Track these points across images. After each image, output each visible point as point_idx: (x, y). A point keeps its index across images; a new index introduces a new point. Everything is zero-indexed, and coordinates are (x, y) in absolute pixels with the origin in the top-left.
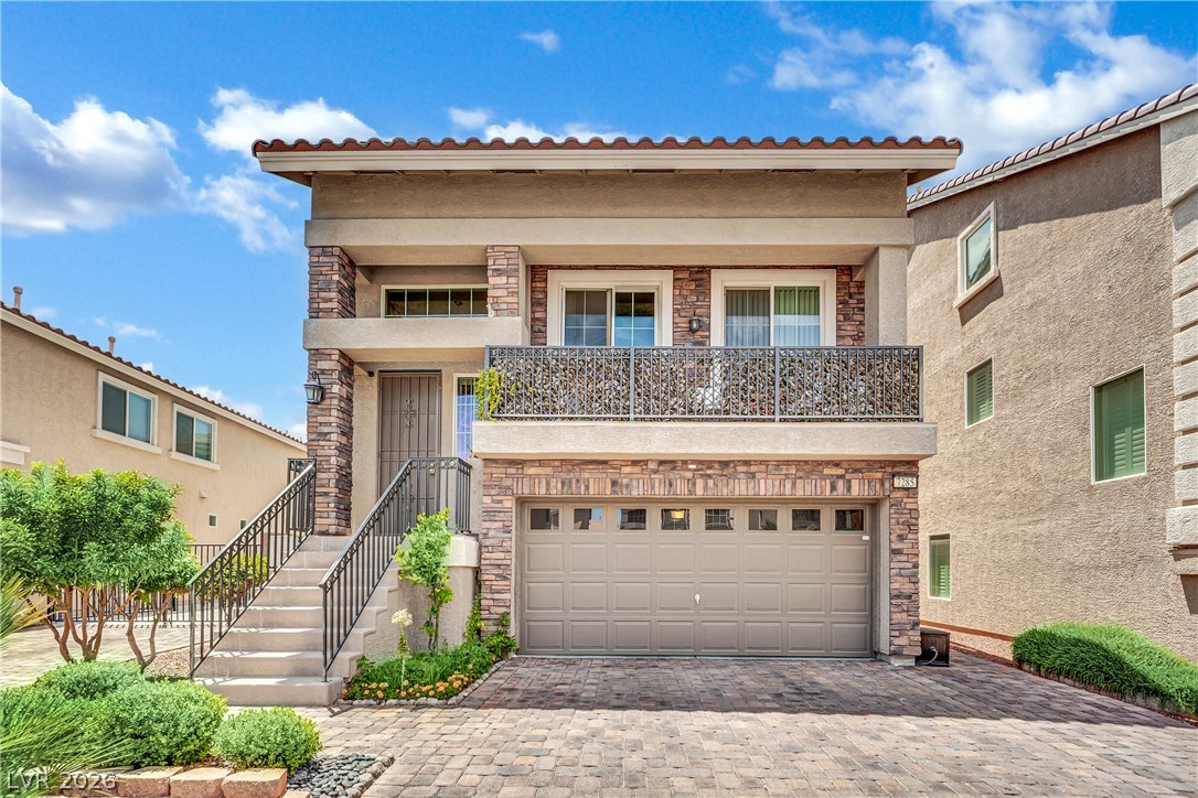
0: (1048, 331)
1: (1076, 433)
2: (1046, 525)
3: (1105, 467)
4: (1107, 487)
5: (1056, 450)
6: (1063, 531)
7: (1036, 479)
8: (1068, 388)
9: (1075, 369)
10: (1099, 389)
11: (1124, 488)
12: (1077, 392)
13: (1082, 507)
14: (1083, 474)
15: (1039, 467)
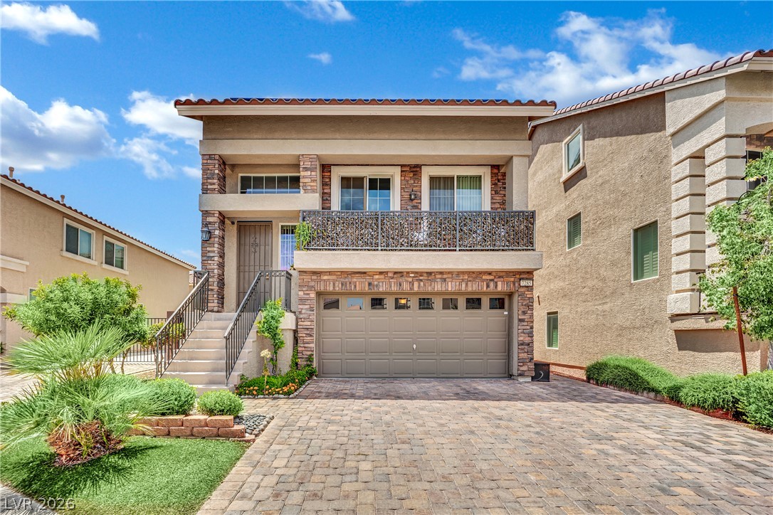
0: (610, 198)
1: (624, 254)
2: (609, 305)
3: (638, 273)
4: (639, 284)
5: (614, 264)
6: (617, 308)
7: (604, 280)
8: (620, 230)
9: (624, 220)
10: (636, 231)
11: (647, 285)
12: (624, 232)
13: (627, 295)
14: (627, 277)
15: (605, 273)
